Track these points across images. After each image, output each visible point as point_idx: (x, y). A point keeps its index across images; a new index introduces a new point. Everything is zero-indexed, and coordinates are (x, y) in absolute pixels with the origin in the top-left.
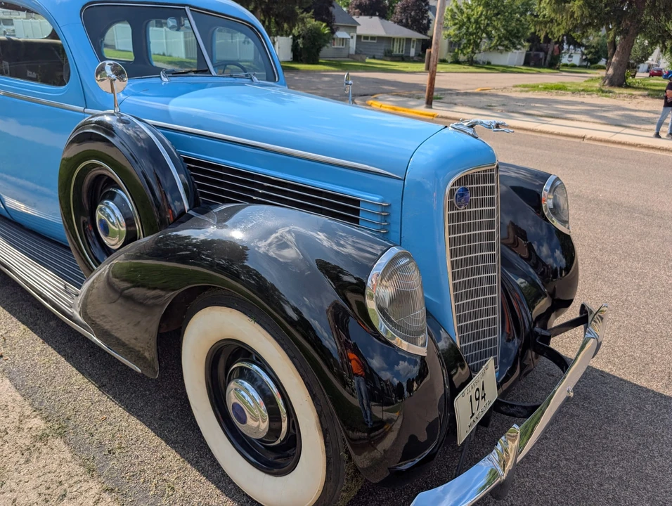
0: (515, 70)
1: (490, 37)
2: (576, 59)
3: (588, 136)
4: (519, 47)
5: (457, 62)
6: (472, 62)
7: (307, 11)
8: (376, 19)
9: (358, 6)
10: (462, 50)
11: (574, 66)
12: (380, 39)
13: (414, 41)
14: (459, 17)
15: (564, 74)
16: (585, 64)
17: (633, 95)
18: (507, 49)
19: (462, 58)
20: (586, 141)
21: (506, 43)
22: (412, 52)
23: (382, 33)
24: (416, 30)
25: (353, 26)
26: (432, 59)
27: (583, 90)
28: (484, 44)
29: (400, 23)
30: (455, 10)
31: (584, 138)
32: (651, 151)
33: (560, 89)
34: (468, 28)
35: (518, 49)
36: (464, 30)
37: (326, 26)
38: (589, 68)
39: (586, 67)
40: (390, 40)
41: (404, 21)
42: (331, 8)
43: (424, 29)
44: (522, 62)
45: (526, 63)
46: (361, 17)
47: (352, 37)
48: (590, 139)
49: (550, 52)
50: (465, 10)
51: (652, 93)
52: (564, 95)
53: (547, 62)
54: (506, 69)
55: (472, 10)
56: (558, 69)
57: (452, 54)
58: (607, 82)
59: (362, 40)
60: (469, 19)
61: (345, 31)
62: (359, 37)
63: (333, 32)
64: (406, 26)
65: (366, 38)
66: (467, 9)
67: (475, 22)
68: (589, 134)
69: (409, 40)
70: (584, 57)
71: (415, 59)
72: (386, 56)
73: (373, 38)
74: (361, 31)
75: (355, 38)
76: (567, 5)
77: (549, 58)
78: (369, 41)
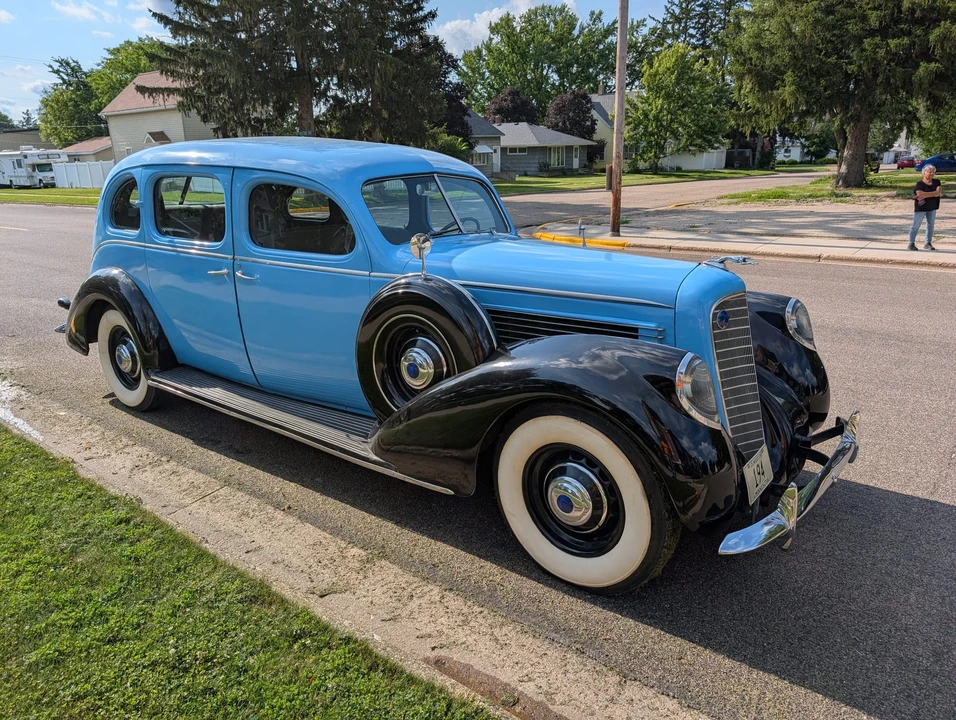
0: (715, 175)
1: (675, 135)
2: (796, 154)
3: (825, 255)
4: (716, 145)
5: (636, 171)
6: (656, 170)
7: (439, 124)
8: (524, 125)
9: (499, 111)
10: (640, 155)
11: (794, 163)
12: (532, 149)
13: (576, 149)
14: (632, 114)
15: (781, 174)
16: (808, 158)
17: (877, 197)
18: (701, 149)
19: (642, 165)
20: (822, 262)
21: (699, 141)
22: (576, 163)
23: (534, 143)
24: (576, 135)
25: (496, 137)
26: (614, 176)
27: (810, 196)
28: (671, 145)
29: (555, 127)
30: (628, 106)
31: (819, 257)
32: (907, 268)
33: (779, 197)
34: (646, 127)
35: (716, 148)
36: (641, 129)
37: (463, 141)
38: (815, 164)
39: (810, 163)
40: (544, 150)
41: (560, 124)
42: (466, 118)
43: (588, 132)
44: (723, 165)
45: (729, 165)
46: (503, 124)
47: (495, 151)
48: (828, 258)
49: (759, 149)
50: (639, 104)
51: (902, 192)
52: (786, 204)
53: (756, 161)
54: (703, 175)
55: (650, 105)
56: (772, 169)
57: (629, 161)
58: (840, 183)
59: (508, 153)
60: (646, 116)
61: (486, 144)
62: (504, 150)
63: (471, 147)
64: (564, 130)
65: (513, 150)
66: (642, 103)
67: (655, 119)
68: (825, 252)
69: (569, 149)
70: (806, 150)
71: (580, 171)
72: (541, 171)
73: (522, 150)
74: (505, 142)
75: (499, 151)
76: (775, 92)
77: (758, 156)
78: (517, 153)
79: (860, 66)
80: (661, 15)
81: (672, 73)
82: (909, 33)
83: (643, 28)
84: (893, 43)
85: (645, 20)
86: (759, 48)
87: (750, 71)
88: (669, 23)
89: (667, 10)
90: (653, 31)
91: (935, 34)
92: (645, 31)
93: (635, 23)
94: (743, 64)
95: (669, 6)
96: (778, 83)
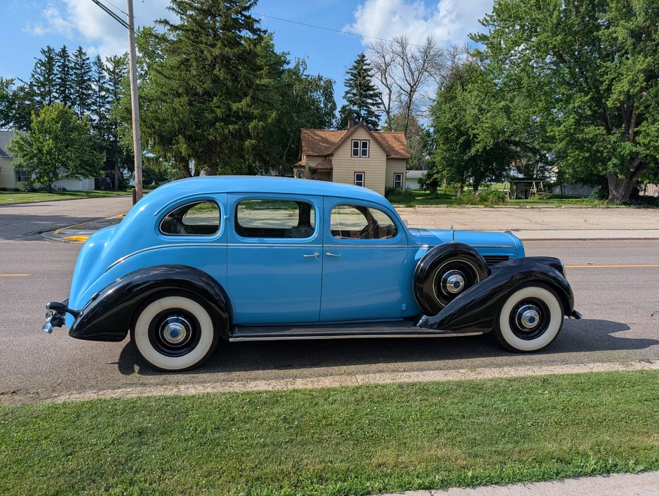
4: (95, 174)
5: (34, 191)
6: (50, 190)
14: (26, 147)
18: (84, 176)
28: (62, 173)
30: (22, 142)
36: (36, 160)
44: (94, 188)
45: (97, 187)
49: (116, 177)
56: (126, 191)
57: (23, 183)
60: (40, 151)
67: (47, 154)
77: (116, 182)
79: (215, 137)
80: (28, 80)
81: (58, 123)
82: (236, 123)
83: (12, 85)
84: (231, 127)
85: (12, 80)
86: (157, 119)
87: (155, 133)
88: (35, 85)
89: (33, 76)
90: (22, 89)
91: (252, 124)
92: (14, 88)
93: (4, 81)
94: (149, 128)
95: (34, 73)
96: (174, 142)
